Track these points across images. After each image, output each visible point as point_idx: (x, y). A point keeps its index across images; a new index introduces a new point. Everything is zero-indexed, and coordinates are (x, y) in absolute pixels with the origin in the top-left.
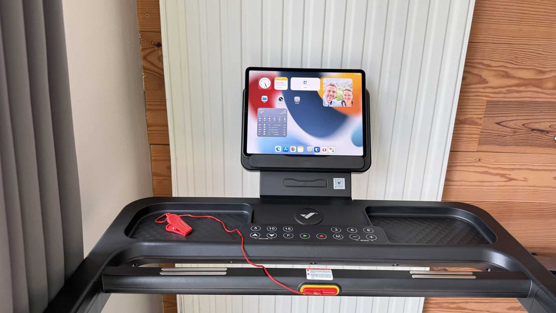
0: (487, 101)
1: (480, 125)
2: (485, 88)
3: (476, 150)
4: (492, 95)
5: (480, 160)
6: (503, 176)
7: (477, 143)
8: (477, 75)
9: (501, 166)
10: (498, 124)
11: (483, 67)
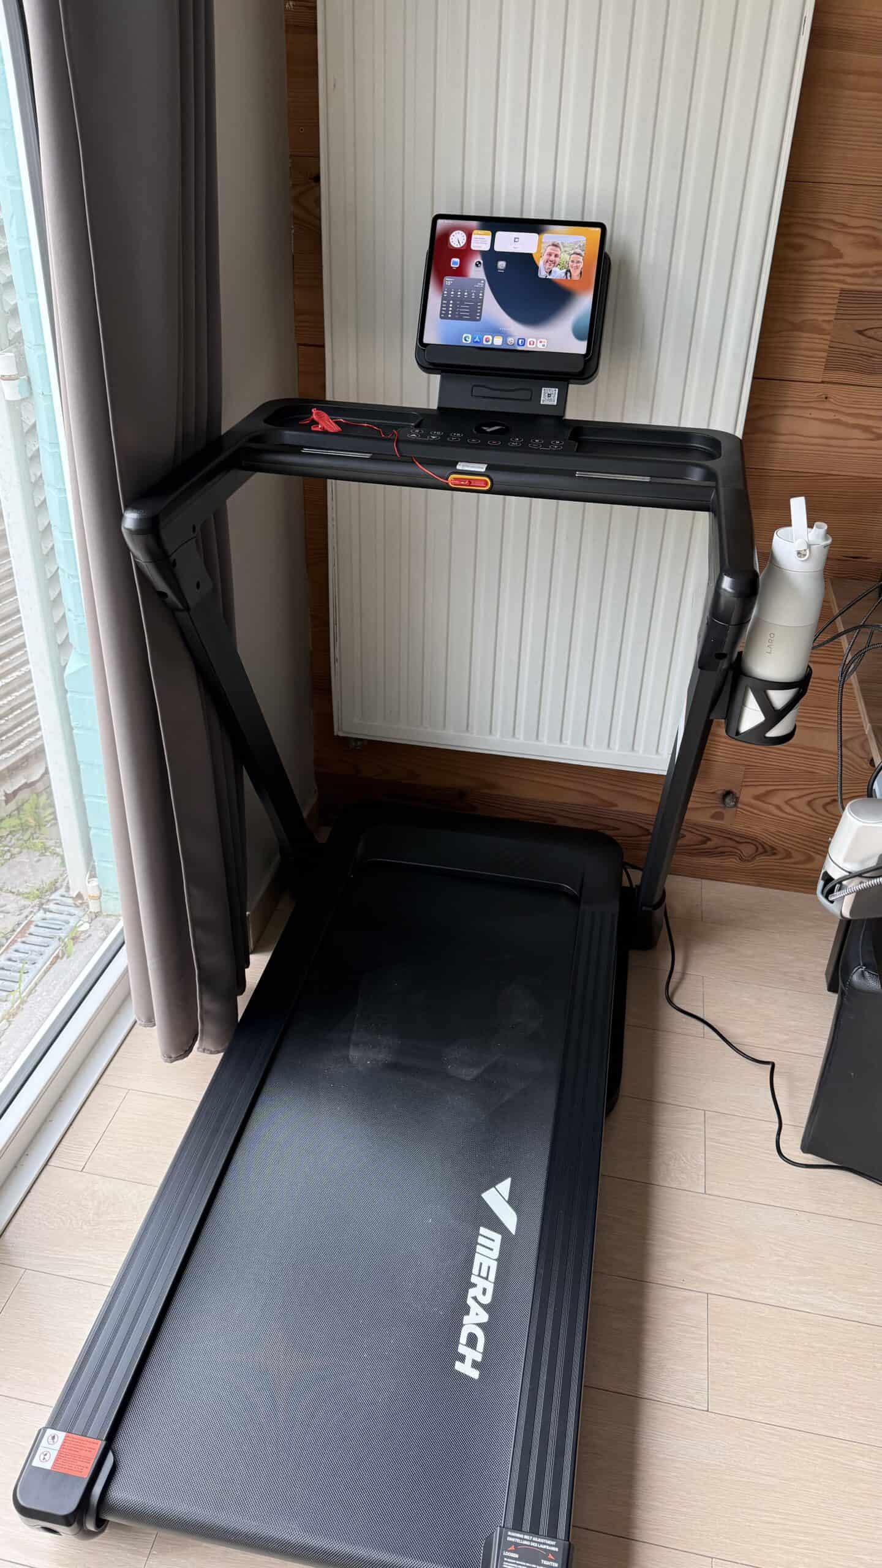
0: (842, 290)
1: (829, 334)
2: (837, 266)
3: (820, 380)
4: (849, 279)
5: (826, 398)
6: (866, 429)
7: (823, 367)
8: (824, 242)
9: (864, 412)
10: (860, 332)
11: (832, 227)
